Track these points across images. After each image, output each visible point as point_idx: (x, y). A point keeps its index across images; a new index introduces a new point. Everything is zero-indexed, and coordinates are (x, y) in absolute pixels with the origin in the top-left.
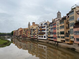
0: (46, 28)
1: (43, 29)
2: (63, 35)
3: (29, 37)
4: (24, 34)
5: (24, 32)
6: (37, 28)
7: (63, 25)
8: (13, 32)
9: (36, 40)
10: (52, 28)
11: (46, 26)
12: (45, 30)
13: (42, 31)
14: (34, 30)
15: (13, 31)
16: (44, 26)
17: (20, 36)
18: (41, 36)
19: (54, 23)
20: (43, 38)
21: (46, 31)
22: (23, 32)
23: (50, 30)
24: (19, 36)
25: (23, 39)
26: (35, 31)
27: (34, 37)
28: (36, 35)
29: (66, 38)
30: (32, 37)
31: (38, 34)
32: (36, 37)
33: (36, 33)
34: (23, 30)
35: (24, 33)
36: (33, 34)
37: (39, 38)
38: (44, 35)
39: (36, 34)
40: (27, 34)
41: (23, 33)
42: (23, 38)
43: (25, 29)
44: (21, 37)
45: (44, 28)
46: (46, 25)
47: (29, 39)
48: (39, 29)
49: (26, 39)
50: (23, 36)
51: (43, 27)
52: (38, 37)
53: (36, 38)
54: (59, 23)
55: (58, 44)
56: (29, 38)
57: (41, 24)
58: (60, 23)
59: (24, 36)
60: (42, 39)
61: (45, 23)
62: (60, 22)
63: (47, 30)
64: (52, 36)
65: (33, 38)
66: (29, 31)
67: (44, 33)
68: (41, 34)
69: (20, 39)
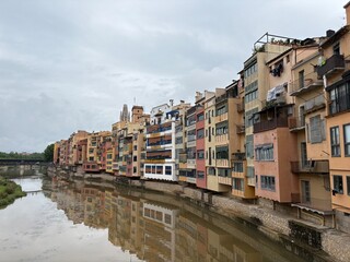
0: (173, 130)
1: (162, 134)
2: (225, 164)
3: (111, 171)
4: (92, 158)
5: (91, 151)
6: (141, 131)
7: (225, 117)
8: (50, 148)
9: (137, 183)
10: (193, 132)
11: (173, 125)
12: (169, 142)
13: (158, 143)
14: (129, 139)
15: (53, 145)
16: (167, 121)
17: (77, 165)
18: (154, 167)
19: (199, 110)
20: (164, 176)
21: (172, 146)
22: (88, 147)
23: (186, 140)
24: (71, 167)
25: (88, 179)
26: (135, 143)
27: (129, 170)
28: (135, 164)
29: (236, 174)
30: (120, 173)
31: (143, 156)
32: (135, 171)
33: (135, 153)
34: (89, 142)
35: (92, 155)
36: (126, 158)
37: (147, 176)
38: (168, 162)
39: (135, 159)
40: (104, 159)
41: (89, 155)
42: (88, 175)
43: (95, 137)
44: (80, 172)
45: (167, 132)
46: (174, 119)
47: (111, 178)
48: (148, 136)
49: (99, 180)
50: (88, 167)
51: (161, 128)
52: (144, 170)
53: (136, 175)
54: (214, 108)
55: (210, 200)
56: (110, 174)
57: (157, 112)
58: (217, 110)
59: (93, 167)
60: (158, 181)
61: (170, 110)
62: (216, 106)
63: (179, 140)
64: (191, 165)
65: (124, 174)
66: (113, 143)
67: (166, 154)
68: (155, 158)
69: (78, 178)
